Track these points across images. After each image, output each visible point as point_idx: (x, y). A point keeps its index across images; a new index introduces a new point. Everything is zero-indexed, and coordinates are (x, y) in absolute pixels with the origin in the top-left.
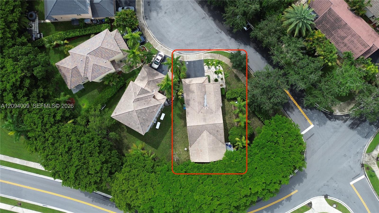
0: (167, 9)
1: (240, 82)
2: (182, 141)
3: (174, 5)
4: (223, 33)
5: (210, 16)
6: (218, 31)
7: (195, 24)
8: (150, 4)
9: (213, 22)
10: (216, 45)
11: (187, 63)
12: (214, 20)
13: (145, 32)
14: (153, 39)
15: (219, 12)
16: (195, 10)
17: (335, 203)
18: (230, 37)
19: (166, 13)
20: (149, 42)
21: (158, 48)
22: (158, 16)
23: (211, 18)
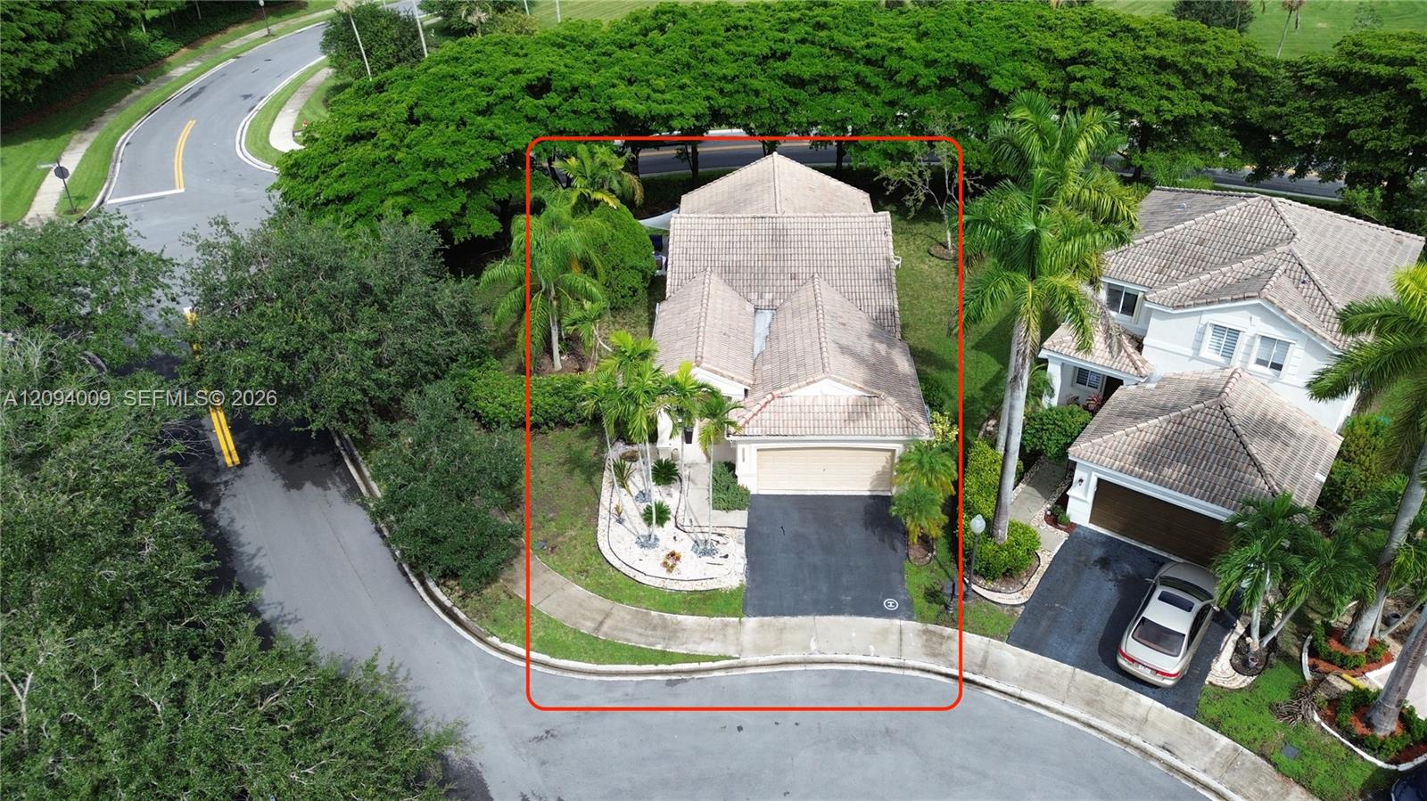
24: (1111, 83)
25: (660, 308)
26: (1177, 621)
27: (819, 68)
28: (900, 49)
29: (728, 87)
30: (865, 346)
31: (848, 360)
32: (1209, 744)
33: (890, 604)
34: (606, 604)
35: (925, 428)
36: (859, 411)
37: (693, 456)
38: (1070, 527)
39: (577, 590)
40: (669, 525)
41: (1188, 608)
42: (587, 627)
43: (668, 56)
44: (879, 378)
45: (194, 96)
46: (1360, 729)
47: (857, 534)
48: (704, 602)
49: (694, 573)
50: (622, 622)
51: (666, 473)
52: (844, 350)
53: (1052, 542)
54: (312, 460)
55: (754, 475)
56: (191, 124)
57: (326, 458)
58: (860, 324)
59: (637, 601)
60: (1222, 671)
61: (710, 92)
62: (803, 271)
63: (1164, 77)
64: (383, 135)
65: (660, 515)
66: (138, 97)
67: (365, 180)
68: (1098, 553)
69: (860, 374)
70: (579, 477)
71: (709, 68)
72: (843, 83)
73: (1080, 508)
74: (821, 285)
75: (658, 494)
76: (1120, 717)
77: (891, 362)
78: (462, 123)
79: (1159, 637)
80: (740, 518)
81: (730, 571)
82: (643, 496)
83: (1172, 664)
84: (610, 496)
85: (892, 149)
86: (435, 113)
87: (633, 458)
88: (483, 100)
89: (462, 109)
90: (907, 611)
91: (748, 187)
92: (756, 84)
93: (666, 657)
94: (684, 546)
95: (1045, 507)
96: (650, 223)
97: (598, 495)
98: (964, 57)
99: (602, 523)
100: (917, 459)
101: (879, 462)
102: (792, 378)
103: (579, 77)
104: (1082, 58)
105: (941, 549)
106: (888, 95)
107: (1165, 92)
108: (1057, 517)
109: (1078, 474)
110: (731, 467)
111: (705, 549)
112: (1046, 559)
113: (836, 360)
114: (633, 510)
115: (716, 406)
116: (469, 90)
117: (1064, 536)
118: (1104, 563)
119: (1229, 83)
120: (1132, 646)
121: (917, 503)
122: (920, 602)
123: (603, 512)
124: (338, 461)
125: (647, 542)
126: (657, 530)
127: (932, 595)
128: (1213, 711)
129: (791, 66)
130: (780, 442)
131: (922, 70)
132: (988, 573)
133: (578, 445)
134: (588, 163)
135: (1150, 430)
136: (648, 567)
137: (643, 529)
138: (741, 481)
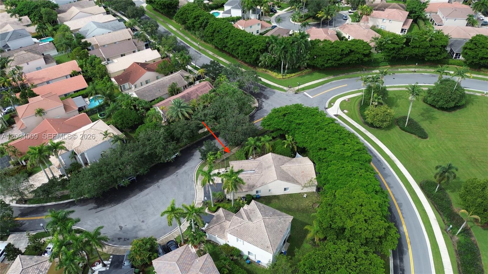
0: (139, 220)
1: (230, 158)
2: (297, 201)
3: (136, 214)
4: (178, 171)
5: (158, 182)
6: (176, 175)
7: (163, 193)
8: (128, 238)
9: (165, 179)
10: (190, 177)
11: (205, 198)
12: (163, 178)
13: (161, 243)
14: (172, 234)
15: (155, 175)
16: (148, 194)
17: (330, 103)
18: (184, 166)
19: (143, 221)
20: (175, 239)
21: (184, 229)
22: (144, 229)
23: (160, 181)
56: (345, 85)
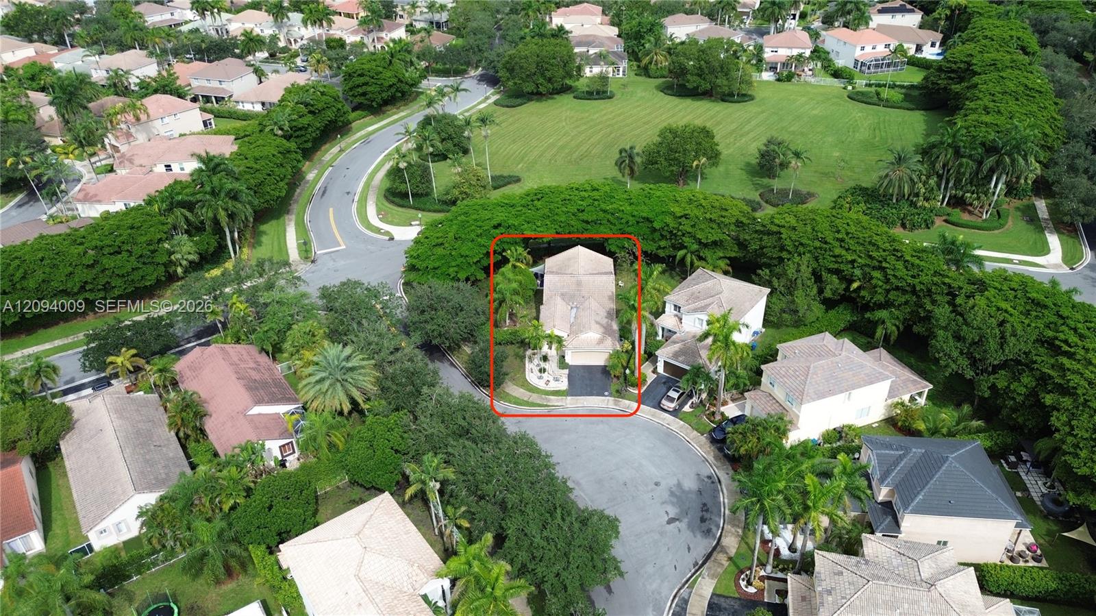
8: (702, 505)
24: (693, 226)
25: (542, 307)
26: (675, 395)
27: (594, 217)
28: (623, 211)
29: (562, 225)
30: (604, 321)
31: (598, 326)
32: (679, 423)
33: (606, 393)
34: (530, 394)
35: (618, 346)
36: (601, 342)
37: (553, 353)
38: (658, 373)
39: (522, 390)
40: (546, 373)
41: (678, 392)
42: (526, 399)
43: (541, 213)
44: (607, 331)
45: (324, 192)
46: (712, 419)
47: (599, 376)
48: (556, 393)
49: (554, 386)
50: (535, 398)
51: (545, 358)
52: (597, 323)
53: (651, 377)
54: (436, 355)
55: (569, 360)
56: (331, 210)
57: (440, 354)
58: (603, 313)
59: (538, 393)
60: (687, 408)
61: (556, 227)
62: (586, 295)
63: (711, 225)
64: (447, 245)
65: (543, 370)
66: (300, 194)
67: (443, 262)
68: (664, 380)
69: (602, 330)
70: (518, 360)
71: (556, 217)
72: (603, 222)
73: (661, 369)
74: (592, 300)
75: (543, 365)
76: (659, 418)
77: (612, 326)
78: (473, 241)
79: (671, 400)
80: (566, 371)
81: (563, 385)
82: (538, 365)
83: (672, 406)
84: (528, 365)
85: (620, 245)
86: (463, 236)
87: (534, 354)
88: (479, 231)
89: (473, 236)
90: (610, 395)
91: (569, 259)
92: (572, 223)
93: (547, 406)
94: (551, 379)
95: (652, 369)
96: (535, 270)
97: (525, 365)
98: (645, 215)
99: (527, 373)
100: (615, 355)
101: (606, 356)
102: (581, 331)
103: (511, 222)
104: (686, 216)
105: (622, 379)
106: (619, 226)
107: (710, 230)
108: (655, 371)
109: (659, 359)
110: (564, 357)
111: (556, 380)
112: (649, 382)
113: (594, 326)
114: (536, 369)
115: (559, 340)
116: (473, 227)
117: (656, 376)
118: (664, 383)
119: (733, 227)
120: (664, 402)
121: (614, 367)
122: (614, 393)
123: (527, 370)
124: (444, 355)
125: (540, 378)
126: (543, 375)
127: (617, 391)
128: (681, 417)
129: (585, 216)
130: (577, 350)
131: (631, 218)
132: (633, 385)
133: (517, 350)
134: (515, 253)
135: (677, 347)
136: (541, 384)
137: (539, 374)
138: (567, 361)
